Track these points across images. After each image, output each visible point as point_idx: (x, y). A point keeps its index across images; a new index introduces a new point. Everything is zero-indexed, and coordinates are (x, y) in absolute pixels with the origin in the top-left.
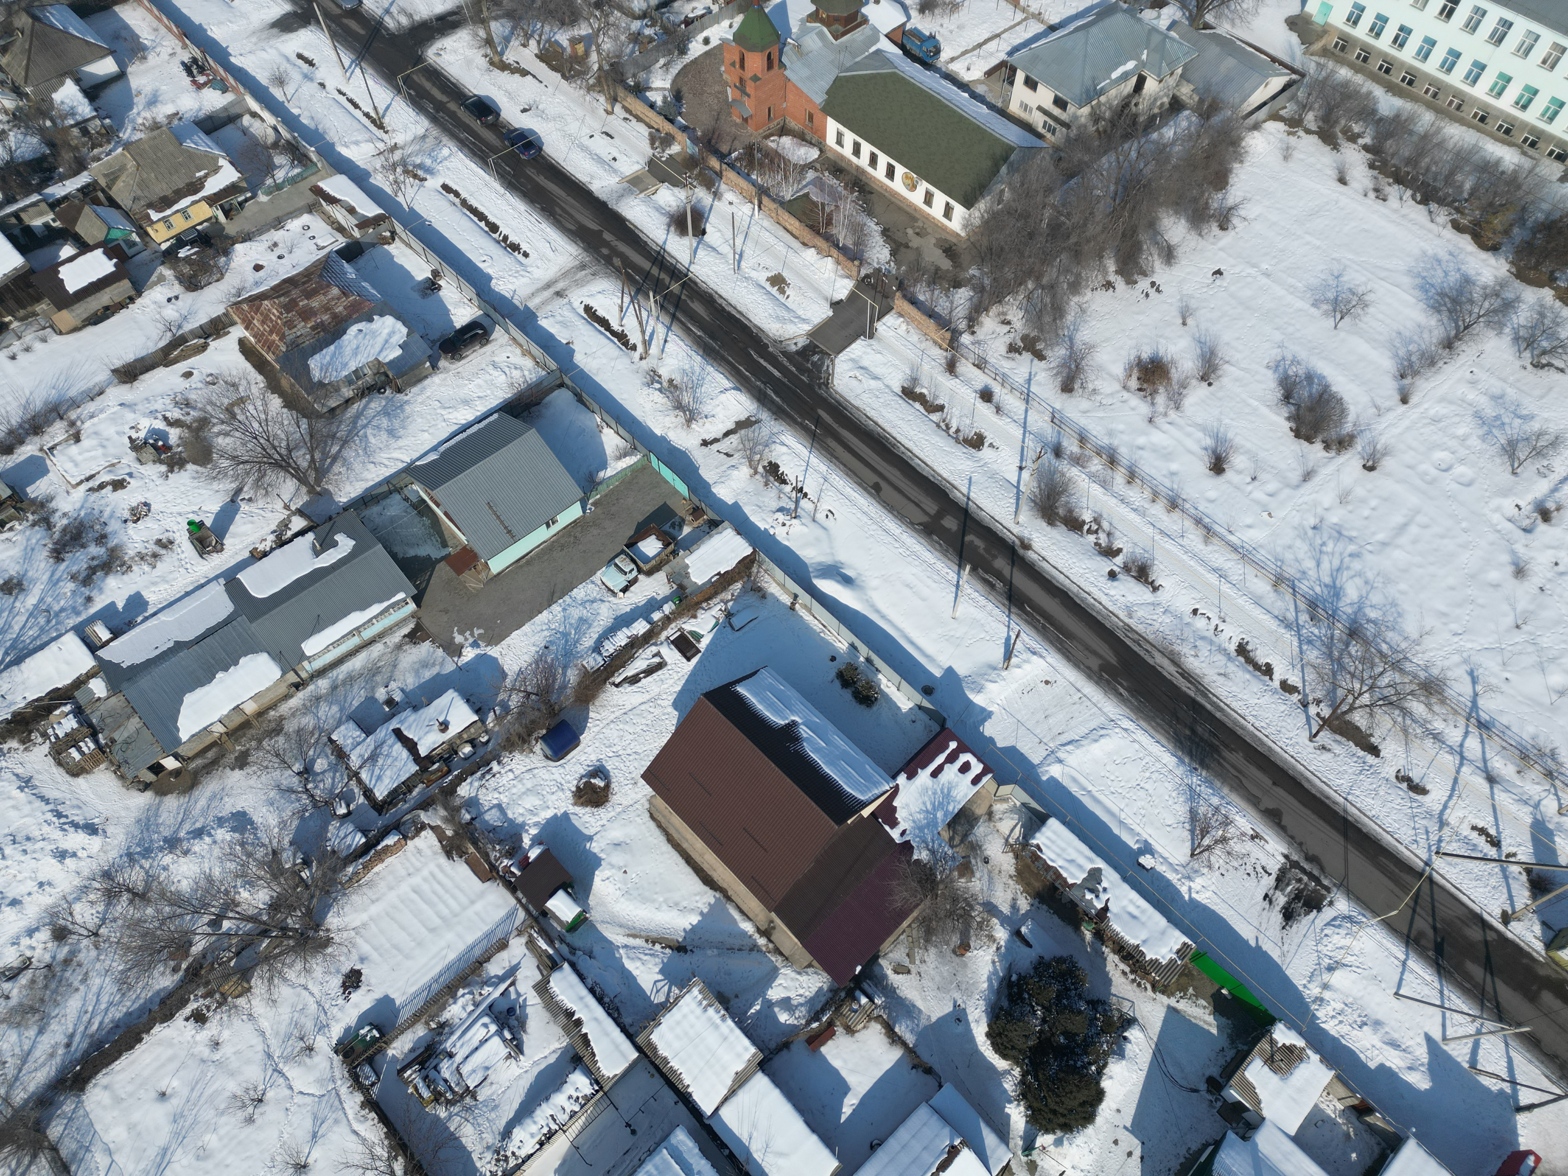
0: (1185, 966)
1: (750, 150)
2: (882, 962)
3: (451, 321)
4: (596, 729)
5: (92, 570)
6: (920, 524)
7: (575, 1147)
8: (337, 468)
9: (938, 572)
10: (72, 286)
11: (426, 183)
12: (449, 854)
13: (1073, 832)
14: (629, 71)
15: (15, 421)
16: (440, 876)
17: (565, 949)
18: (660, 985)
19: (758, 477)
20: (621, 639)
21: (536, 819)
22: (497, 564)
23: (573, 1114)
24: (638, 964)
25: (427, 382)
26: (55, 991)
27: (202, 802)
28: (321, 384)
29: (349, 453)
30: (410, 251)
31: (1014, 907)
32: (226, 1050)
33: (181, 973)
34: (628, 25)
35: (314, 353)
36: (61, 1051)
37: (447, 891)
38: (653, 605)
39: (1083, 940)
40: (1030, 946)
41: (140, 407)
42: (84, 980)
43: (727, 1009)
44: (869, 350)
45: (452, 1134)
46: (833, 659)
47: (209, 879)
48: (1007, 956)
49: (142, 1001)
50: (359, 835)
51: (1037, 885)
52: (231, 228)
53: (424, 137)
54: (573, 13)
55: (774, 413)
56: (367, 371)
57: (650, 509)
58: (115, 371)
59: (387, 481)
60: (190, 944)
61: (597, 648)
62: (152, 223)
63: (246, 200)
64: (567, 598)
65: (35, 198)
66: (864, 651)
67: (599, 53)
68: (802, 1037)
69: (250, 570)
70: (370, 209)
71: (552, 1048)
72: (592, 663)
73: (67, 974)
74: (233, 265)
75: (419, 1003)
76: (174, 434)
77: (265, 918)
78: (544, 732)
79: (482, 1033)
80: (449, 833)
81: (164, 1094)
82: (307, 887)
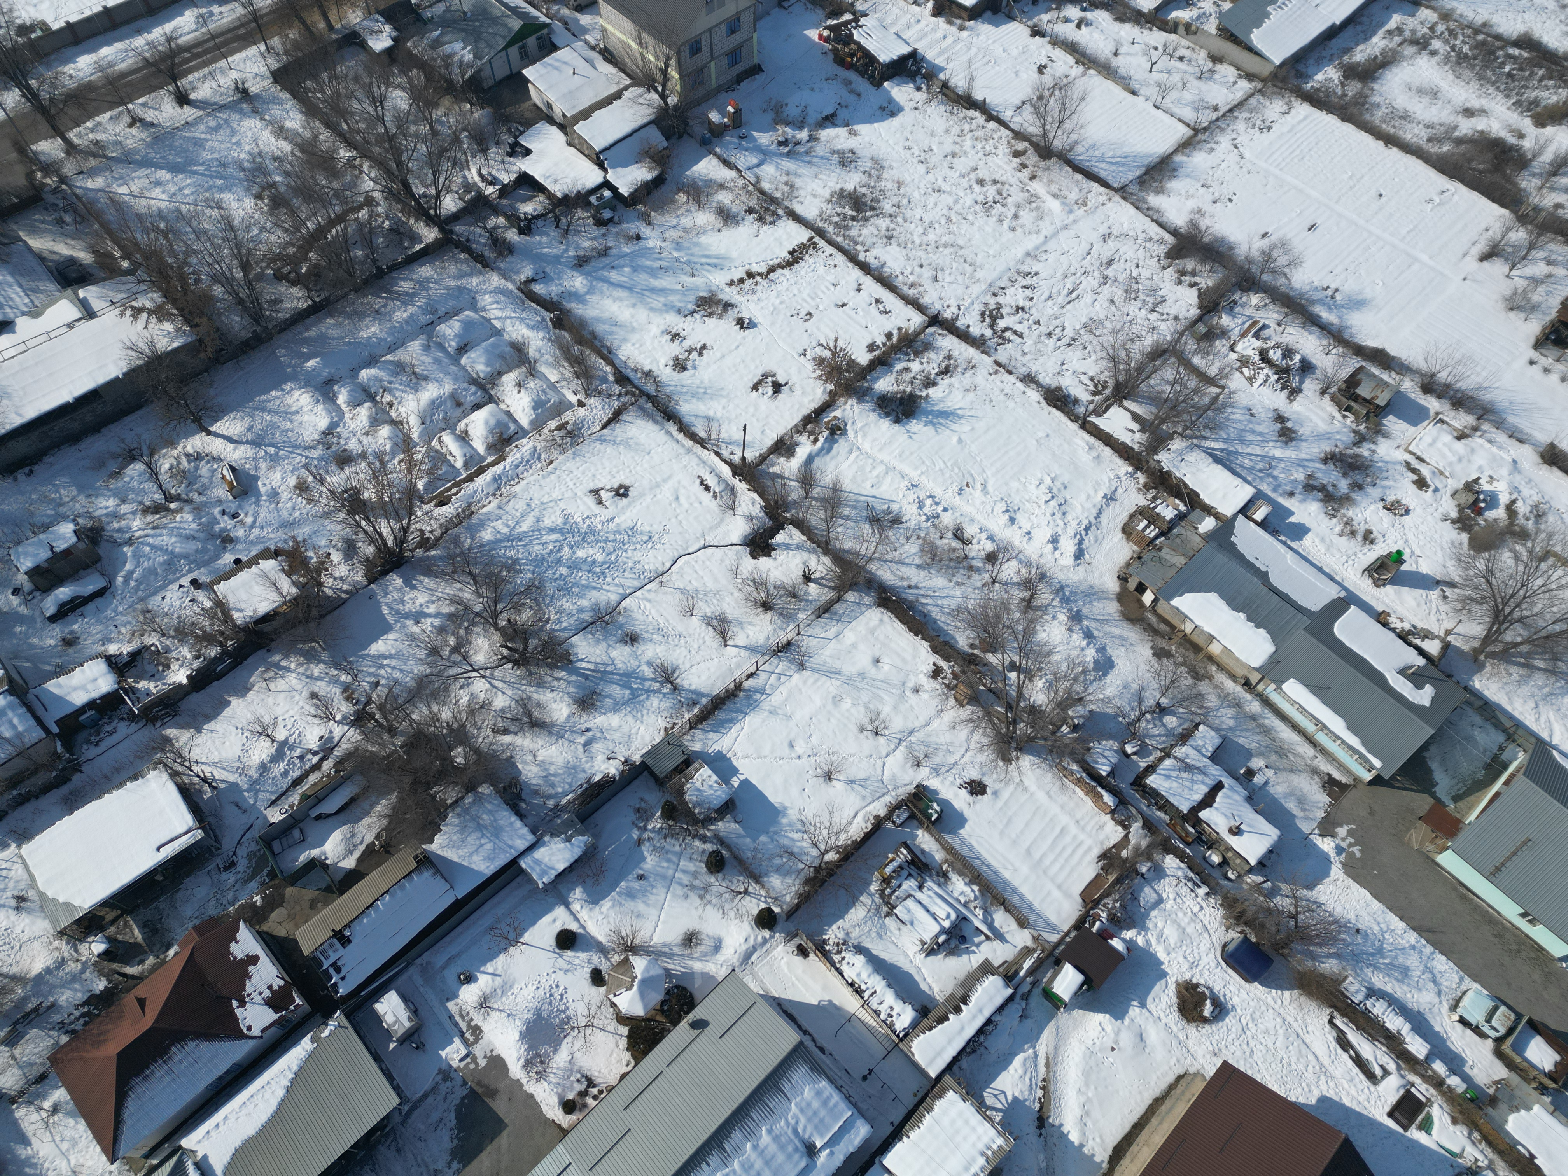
4: (1270, 1000)
5: (1322, 489)
7: (851, 1018)
8: (1516, 672)
12: (1103, 856)
15: (1461, 385)
16: (1080, 852)
17: (1025, 988)
18: (1002, 1097)
20: (1394, 1023)
21: (1153, 941)
22: (1449, 860)
23: (877, 1013)
24: (1020, 1072)
26: (948, 567)
27: (1116, 631)
29: (1539, 679)
32: (913, 699)
33: (970, 651)
36: (905, 584)
37: (1067, 860)
38: (1456, 1064)
41: (1518, 477)
42: (958, 584)
45: (857, 899)
47: (1050, 653)
49: (945, 628)
50: (1108, 769)
58: (1552, 446)
59: (1518, 725)
60: (994, 652)
61: (1373, 993)
64: (1429, 949)
69: (1363, 615)
71: (934, 986)
72: (1352, 988)
73: (961, 571)
75: (963, 851)
76: (1499, 514)
77: (1022, 704)
78: (1254, 940)
79: (942, 914)
80: (1124, 854)
81: (878, 662)
82: (1054, 733)
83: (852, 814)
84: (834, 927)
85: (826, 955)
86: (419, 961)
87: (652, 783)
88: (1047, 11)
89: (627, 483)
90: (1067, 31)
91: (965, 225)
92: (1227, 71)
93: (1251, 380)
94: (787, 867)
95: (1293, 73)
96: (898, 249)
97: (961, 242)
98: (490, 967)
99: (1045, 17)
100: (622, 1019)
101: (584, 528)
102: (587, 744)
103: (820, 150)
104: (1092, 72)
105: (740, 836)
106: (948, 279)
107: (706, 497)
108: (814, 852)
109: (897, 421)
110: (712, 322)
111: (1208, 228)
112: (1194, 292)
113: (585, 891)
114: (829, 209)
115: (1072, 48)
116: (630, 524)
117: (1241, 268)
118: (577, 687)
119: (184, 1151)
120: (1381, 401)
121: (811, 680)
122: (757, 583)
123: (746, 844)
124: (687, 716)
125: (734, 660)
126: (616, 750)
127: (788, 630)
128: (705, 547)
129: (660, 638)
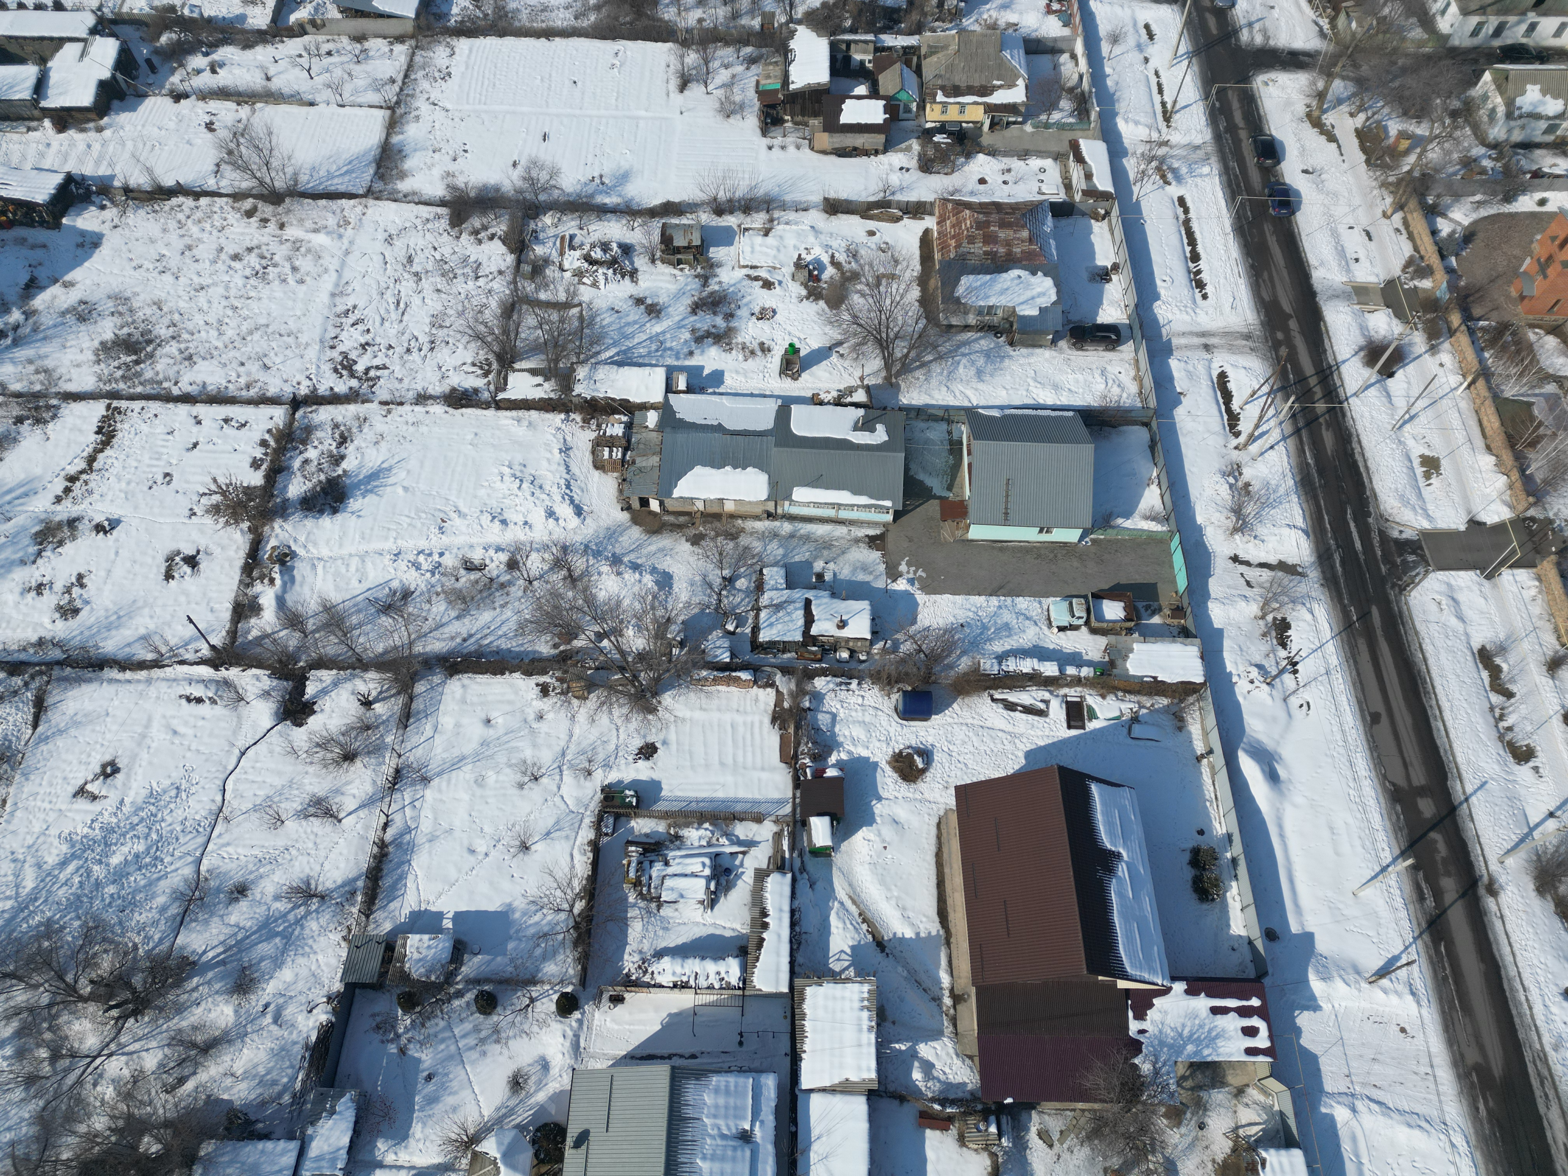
1: (1503, 328)
2: (1034, 1114)
3: (1097, 314)
4: (950, 720)
5: (708, 334)
6: (1394, 784)
7: (694, 1012)
8: (919, 374)
9: (1374, 841)
10: (845, 119)
11: (1168, 188)
12: (774, 720)
14: (1438, 189)
15: (739, 194)
16: (756, 730)
17: (797, 863)
18: (844, 956)
19: (1261, 622)
20: (1027, 666)
21: (852, 748)
22: (977, 532)
23: (711, 987)
24: (841, 925)
25: (1038, 351)
26: (483, 599)
27: (653, 548)
28: (958, 301)
29: (936, 368)
30: (1109, 236)
32: (543, 727)
33: (557, 651)
34: (1470, 147)
35: (972, 273)
36: (458, 640)
37: (752, 745)
38: (1076, 659)
41: (822, 237)
42: (502, 606)
43: (878, 1025)
44: (1475, 588)
45: (626, 919)
46: (1201, 832)
47: (619, 603)
49: (522, 649)
50: (728, 654)
52: (987, 138)
53: (1197, 147)
54: (1422, 109)
55: (1325, 578)
56: (1000, 313)
57: (1138, 579)
58: (826, 200)
59: (947, 409)
60: (576, 637)
61: (1001, 658)
62: (934, 102)
63: (1015, 123)
64: (1009, 599)
65: (870, 37)
66: (1237, 849)
67: (1420, 157)
68: (919, 1106)
69: (803, 407)
70: (1104, 182)
71: (734, 926)
72: (988, 666)
73: (497, 594)
74: (966, 168)
75: (675, 807)
76: (830, 272)
77: (630, 659)
78: (910, 689)
79: (698, 868)
80: (786, 705)
81: (489, 721)
82: (670, 661)
83: (569, 859)
84: (626, 957)
85: (637, 985)
87: (371, 994)
88: (173, 71)
89: (108, 758)
90: (206, 80)
91: (254, 305)
92: (376, 45)
93: (595, 285)
94: (549, 949)
95: (431, 18)
96: (206, 363)
97: (262, 321)
99: (175, 79)
101: (97, 833)
102: (277, 1019)
103: (47, 320)
104: (259, 105)
105: (489, 963)
106: (278, 361)
107: (205, 709)
108: (563, 916)
109: (335, 511)
110: (69, 548)
111: (466, 184)
112: (497, 243)
113: (387, 1137)
114: (104, 369)
115: (223, 94)
116: (144, 792)
117: (518, 201)
118: (222, 979)
120: (697, 242)
121: (444, 784)
122: (323, 744)
123: (501, 964)
124: (355, 910)
125: (359, 826)
126: (311, 997)
127: (387, 760)
128: (243, 754)
129: (268, 867)
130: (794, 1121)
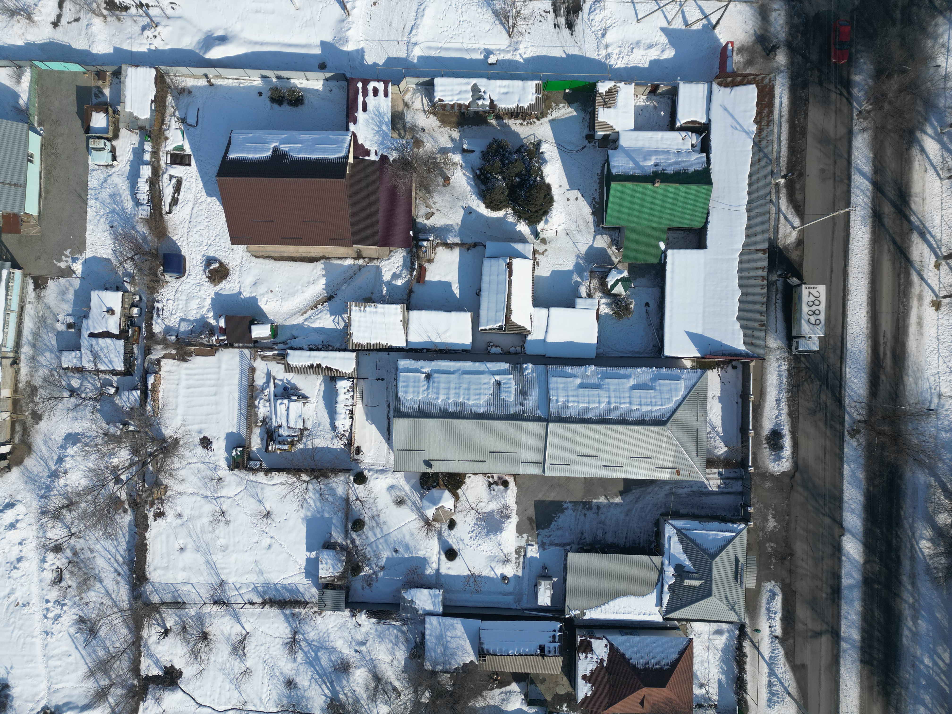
0: (543, 95)
2: (418, 220)
4: (185, 243)
7: (365, 406)
12: (185, 360)
13: (450, 77)
16: (192, 372)
17: (281, 346)
18: (336, 320)
19: (109, 19)
20: (144, 187)
21: (205, 309)
22: (32, 209)
23: (352, 397)
24: (319, 321)
26: (86, 566)
27: (44, 449)
31: (453, 140)
32: (187, 513)
33: (129, 510)
36: (119, 578)
37: (203, 374)
38: (138, 152)
39: (493, 126)
40: (473, 151)
42: (92, 551)
43: (373, 302)
45: (313, 448)
46: (260, 94)
47: (91, 470)
48: (468, 166)
49: (127, 534)
50: (134, 392)
51: (454, 119)
57: (73, 98)
60: (118, 498)
61: (138, 203)
64: (90, 192)
66: (271, 74)
68: (414, 282)
71: (318, 384)
72: (144, 213)
73: (82, 556)
75: (244, 423)
77: (137, 459)
78: (161, 268)
79: (283, 407)
80: (174, 352)
81: (182, 549)
82: (139, 432)
83: (276, 487)
84: (335, 447)
85: (350, 440)
86: (518, 607)
87: (351, 593)
94: (329, 492)
98: (492, 575)
100: (457, 497)
102: (363, 644)
105: (336, 527)
108: (310, 486)
113: (425, 569)
118: (341, 681)
119: (663, 616)
121: (225, 571)
122: (195, 654)
123: (337, 520)
124: (303, 611)
125: (251, 620)
126: (352, 627)
127: (207, 611)
128: (201, 705)
129: (276, 670)
130: (421, 350)
